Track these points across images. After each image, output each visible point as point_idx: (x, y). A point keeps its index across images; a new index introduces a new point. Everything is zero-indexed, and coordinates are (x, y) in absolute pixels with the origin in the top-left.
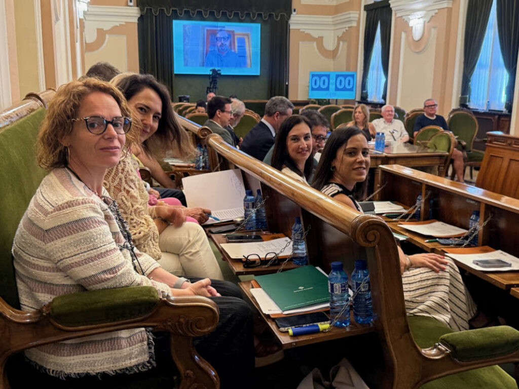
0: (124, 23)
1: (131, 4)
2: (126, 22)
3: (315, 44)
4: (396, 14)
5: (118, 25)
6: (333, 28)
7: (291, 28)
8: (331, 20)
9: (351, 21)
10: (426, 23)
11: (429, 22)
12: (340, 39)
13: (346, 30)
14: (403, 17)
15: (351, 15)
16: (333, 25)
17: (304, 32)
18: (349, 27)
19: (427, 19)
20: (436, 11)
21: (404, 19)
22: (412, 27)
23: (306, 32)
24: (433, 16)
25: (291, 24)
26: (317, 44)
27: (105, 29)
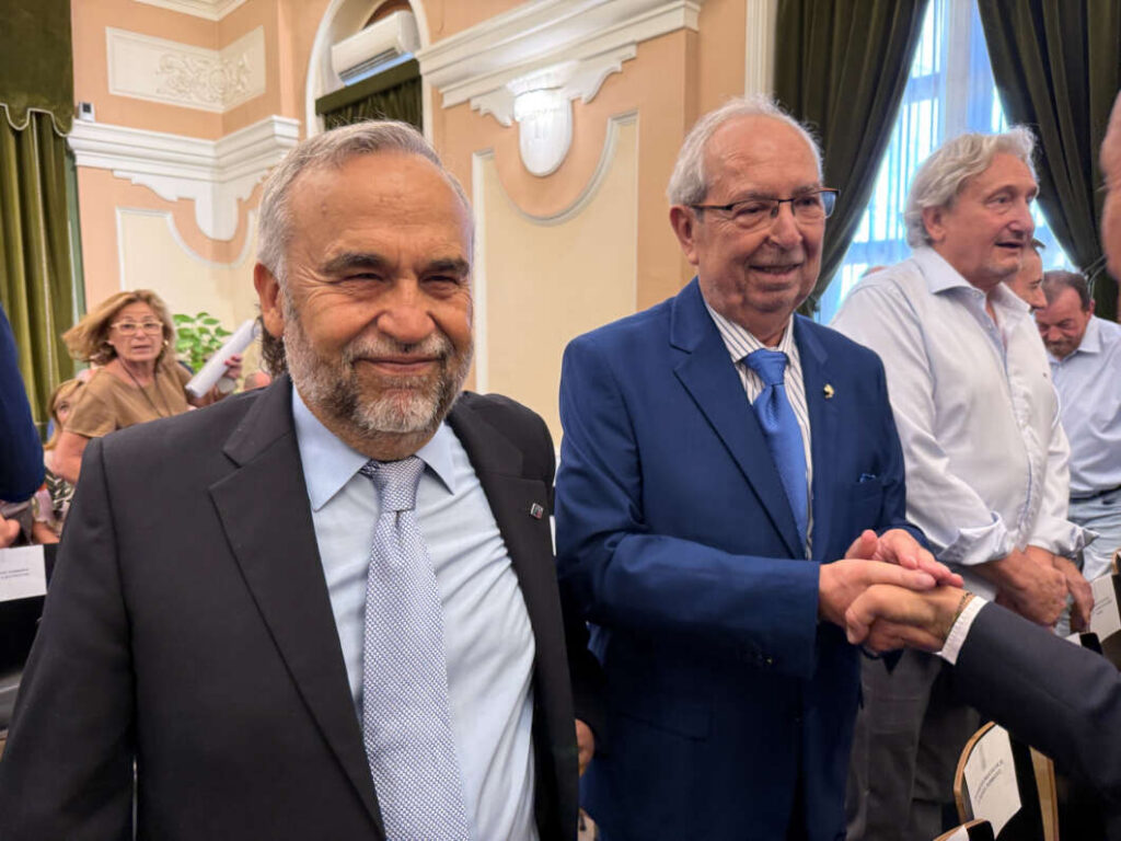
3: (169, 217)
4: (438, 98)
6: (222, 176)
7: (81, 160)
8: (215, 153)
9: (275, 148)
10: (579, 106)
11: (592, 101)
12: (245, 206)
14: (474, 104)
15: (277, 130)
16: (220, 166)
17: (128, 180)
19: (587, 91)
20: (631, 51)
21: (478, 110)
23: (134, 182)
24: (613, 74)
25: (76, 152)
26: (176, 218)
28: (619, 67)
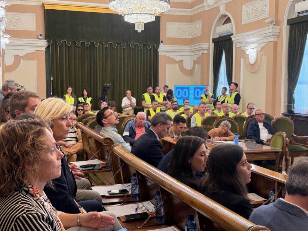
0: (35, 51)
1: (41, 37)
3: (177, 65)
4: (236, 46)
5: (31, 53)
6: (190, 54)
7: (160, 53)
8: (189, 49)
9: (203, 49)
10: (258, 52)
11: (260, 51)
12: (195, 62)
13: (200, 56)
14: (242, 48)
15: (203, 46)
16: (190, 52)
17: (169, 57)
18: (201, 54)
19: (259, 49)
20: (266, 43)
21: (242, 49)
22: (248, 54)
23: (170, 57)
24: (263, 47)
25: (159, 52)
26: (179, 65)
27: (21, 55)
28: (264, 46)
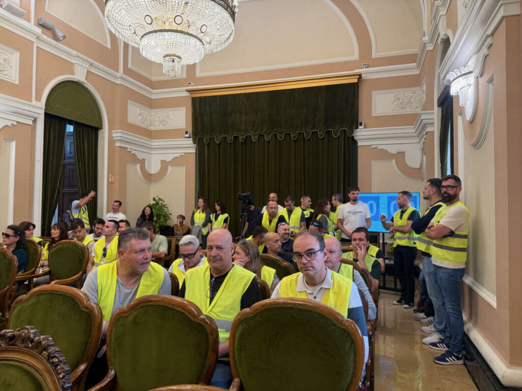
0: (183, 154)
1: (187, 135)
2: (185, 153)
3: (394, 161)
5: (179, 156)
6: (418, 140)
9: (425, 125)
11: (482, 74)
12: (422, 152)
13: (425, 139)
15: (423, 117)
16: (417, 136)
17: (377, 148)
18: (426, 134)
20: (489, 41)
24: (486, 56)
25: (358, 141)
27: (167, 160)
